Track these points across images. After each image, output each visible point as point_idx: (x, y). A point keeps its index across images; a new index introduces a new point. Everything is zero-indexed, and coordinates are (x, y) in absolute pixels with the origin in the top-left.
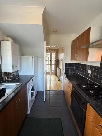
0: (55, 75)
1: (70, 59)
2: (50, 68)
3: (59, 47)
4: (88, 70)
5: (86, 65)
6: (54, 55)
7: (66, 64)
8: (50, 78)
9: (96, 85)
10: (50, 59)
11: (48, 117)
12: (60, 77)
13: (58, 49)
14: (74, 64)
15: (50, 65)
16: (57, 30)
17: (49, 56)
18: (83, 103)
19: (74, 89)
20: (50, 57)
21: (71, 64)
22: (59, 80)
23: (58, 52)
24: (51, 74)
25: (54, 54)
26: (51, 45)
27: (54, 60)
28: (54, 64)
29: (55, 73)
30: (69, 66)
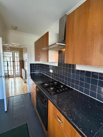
0: (20, 78)
1: (34, 60)
2: (13, 70)
3: (23, 47)
4: (50, 70)
5: (49, 65)
6: (17, 55)
7: (31, 64)
8: (15, 82)
9: (56, 81)
10: (13, 59)
11: (12, 129)
12: (26, 79)
13: (22, 49)
14: (38, 64)
15: (13, 66)
16: (16, 27)
17: (11, 56)
18: (45, 101)
19: (38, 89)
20: (13, 57)
21: (36, 64)
22: (25, 82)
23: (22, 51)
24: (16, 77)
25: (18, 53)
26: (13, 44)
27: (18, 61)
28: (18, 65)
29: (20, 75)
30: (34, 67)
